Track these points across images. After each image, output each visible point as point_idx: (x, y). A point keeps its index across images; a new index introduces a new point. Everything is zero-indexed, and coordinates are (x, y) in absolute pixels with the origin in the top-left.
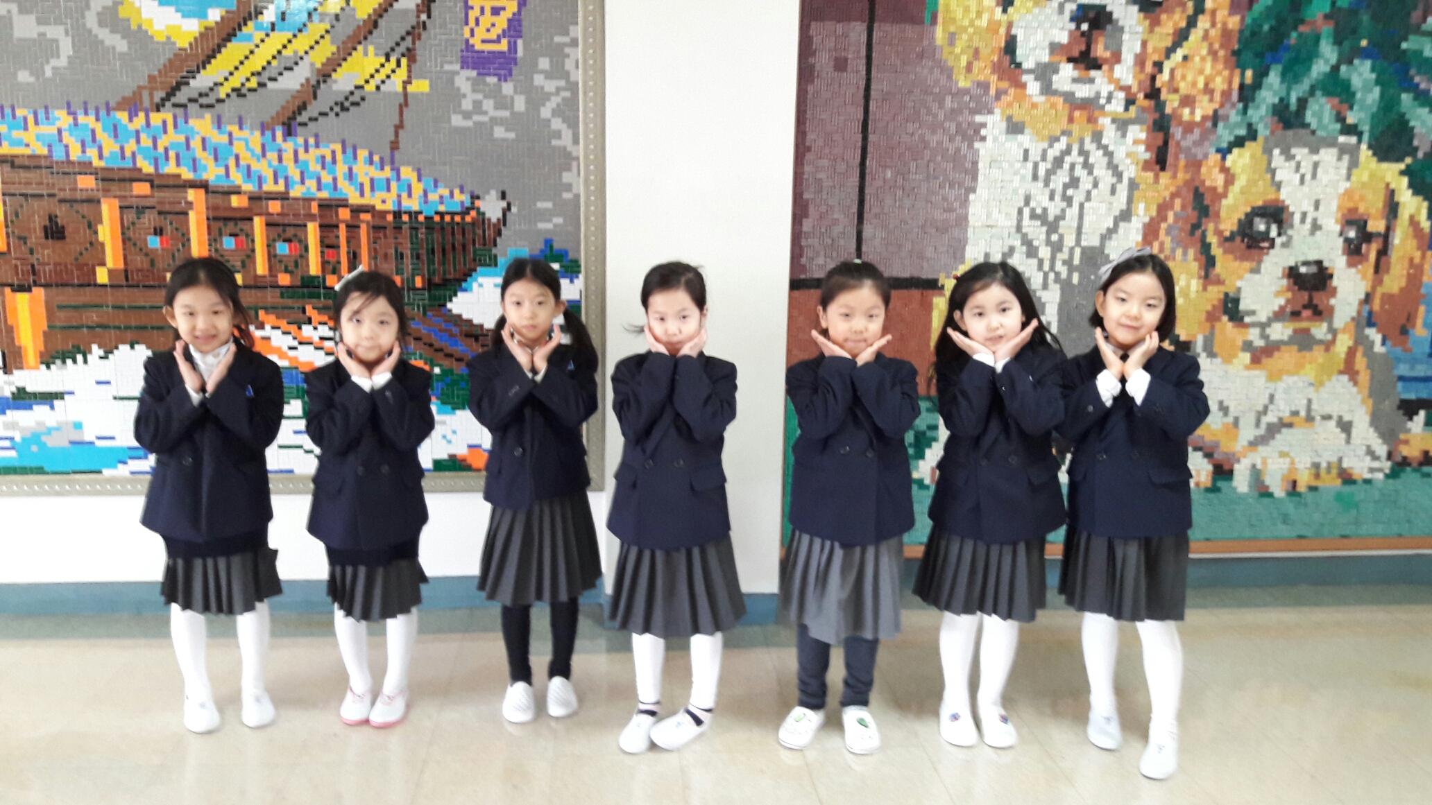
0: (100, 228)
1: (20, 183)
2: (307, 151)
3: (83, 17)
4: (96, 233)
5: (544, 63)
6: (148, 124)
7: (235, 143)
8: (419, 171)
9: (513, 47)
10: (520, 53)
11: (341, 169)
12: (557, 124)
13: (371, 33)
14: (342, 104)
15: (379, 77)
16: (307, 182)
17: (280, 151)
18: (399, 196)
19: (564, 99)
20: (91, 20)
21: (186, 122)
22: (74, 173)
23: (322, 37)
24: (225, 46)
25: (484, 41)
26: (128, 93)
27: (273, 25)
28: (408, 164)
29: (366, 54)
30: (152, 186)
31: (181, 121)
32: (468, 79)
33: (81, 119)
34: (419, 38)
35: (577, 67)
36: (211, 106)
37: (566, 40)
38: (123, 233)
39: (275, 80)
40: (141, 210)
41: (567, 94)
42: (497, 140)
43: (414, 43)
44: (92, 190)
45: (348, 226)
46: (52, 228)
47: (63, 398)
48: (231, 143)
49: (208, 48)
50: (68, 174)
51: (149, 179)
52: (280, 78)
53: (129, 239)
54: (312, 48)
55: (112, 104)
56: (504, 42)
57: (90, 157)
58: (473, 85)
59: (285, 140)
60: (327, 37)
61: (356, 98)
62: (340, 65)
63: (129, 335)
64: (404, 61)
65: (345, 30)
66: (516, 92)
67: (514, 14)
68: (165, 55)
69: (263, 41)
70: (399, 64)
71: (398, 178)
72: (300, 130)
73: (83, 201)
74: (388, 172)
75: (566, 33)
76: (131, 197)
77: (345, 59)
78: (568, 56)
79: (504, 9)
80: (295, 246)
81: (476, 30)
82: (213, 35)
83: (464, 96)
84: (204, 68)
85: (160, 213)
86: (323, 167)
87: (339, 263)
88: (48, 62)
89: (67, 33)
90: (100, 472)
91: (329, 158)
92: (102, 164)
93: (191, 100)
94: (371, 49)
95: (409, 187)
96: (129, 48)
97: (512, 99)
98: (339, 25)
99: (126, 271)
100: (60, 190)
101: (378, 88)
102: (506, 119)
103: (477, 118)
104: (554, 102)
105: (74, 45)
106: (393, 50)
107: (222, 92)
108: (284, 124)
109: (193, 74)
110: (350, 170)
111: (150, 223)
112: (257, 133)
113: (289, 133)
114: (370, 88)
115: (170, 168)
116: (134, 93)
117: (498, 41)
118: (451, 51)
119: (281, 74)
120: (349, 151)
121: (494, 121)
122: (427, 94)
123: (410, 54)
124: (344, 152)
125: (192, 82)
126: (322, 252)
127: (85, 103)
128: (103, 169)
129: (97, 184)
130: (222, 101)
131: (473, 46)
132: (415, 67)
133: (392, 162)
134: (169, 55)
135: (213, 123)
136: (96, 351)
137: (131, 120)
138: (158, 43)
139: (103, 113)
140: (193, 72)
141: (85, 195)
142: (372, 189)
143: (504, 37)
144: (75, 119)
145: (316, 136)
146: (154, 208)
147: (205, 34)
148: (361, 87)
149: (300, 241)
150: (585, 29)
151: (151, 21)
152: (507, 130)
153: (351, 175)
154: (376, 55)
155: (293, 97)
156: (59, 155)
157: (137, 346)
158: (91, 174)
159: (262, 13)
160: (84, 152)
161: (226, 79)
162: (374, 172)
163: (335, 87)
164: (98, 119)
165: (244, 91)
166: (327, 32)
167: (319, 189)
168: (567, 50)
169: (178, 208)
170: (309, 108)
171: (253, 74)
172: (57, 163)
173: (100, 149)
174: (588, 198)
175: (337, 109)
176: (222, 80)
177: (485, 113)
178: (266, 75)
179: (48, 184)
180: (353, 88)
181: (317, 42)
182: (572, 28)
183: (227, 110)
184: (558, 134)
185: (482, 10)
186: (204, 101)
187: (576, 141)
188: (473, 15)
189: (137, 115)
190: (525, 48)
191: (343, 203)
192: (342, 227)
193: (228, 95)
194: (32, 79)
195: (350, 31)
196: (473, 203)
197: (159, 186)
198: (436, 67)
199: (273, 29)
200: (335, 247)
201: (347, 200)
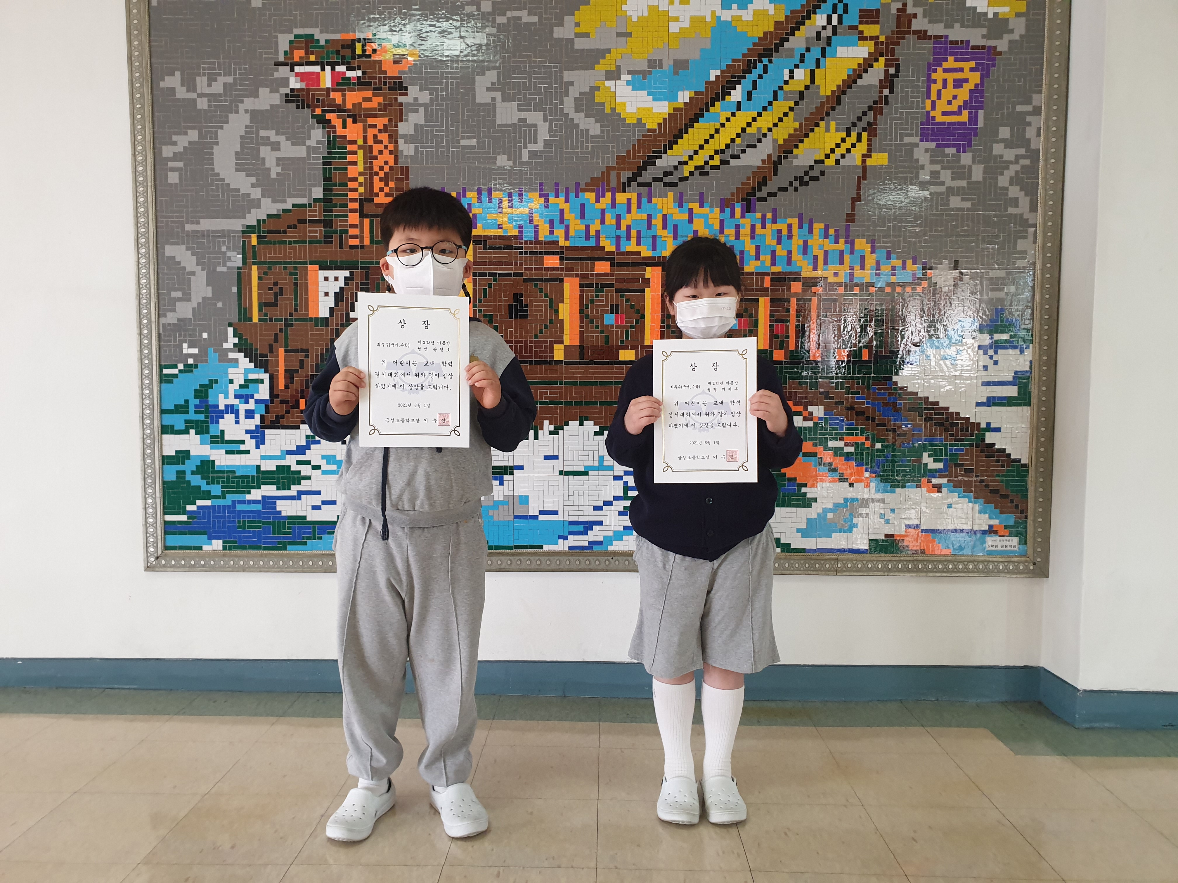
0: (560, 305)
1: (490, 264)
2: (764, 226)
3: (562, 103)
4: (557, 311)
5: (1004, 132)
6: (613, 205)
7: (694, 220)
8: (873, 242)
9: (973, 118)
10: (981, 123)
11: (796, 243)
12: (1014, 192)
13: (833, 109)
14: (802, 178)
15: (839, 152)
16: (762, 257)
17: (738, 226)
18: (852, 268)
19: (1023, 167)
20: (569, 105)
21: (650, 201)
22: (541, 253)
23: (786, 114)
24: (692, 126)
25: (944, 114)
26: (597, 174)
27: (739, 103)
28: (863, 237)
29: (827, 130)
30: (612, 265)
31: (644, 201)
32: (927, 151)
33: (552, 199)
34: (881, 114)
35: (1038, 135)
36: (675, 184)
37: (1029, 108)
38: (581, 311)
39: (738, 157)
40: (600, 288)
41: (1027, 162)
42: (952, 209)
43: (875, 118)
44: (557, 269)
45: (798, 300)
46: (516, 306)
47: (512, 474)
48: (691, 221)
49: (675, 128)
50: (536, 253)
51: (609, 257)
52: (742, 155)
53: (587, 317)
54: (775, 125)
55: (582, 186)
56: (965, 113)
57: (558, 237)
58: (931, 156)
59: (743, 216)
60: (791, 114)
61: (815, 173)
62: (802, 141)
63: (579, 410)
64: (865, 135)
65: (808, 106)
66: (974, 162)
67: (976, 86)
68: (634, 136)
69: (728, 120)
70: (859, 139)
71: (852, 252)
72: (758, 205)
73: (547, 280)
74: (842, 245)
75: (1029, 102)
76: (592, 275)
77: (807, 136)
78: (1029, 124)
79: (966, 81)
80: (745, 321)
81: (938, 102)
82: (681, 115)
83: (922, 167)
84: (671, 148)
85: (617, 291)
86: (779, 242)
87: (788, 337)
88: (526, 147)
89: (545, 121)
90: (541, 547)
91: (785, 232)
92: (567, 244)
93: (656, 179)
94: (833, 124)
95: (863, 258)
96: (602, 131)
97: (970, 167)
98: (803, 105)
99: (581, 347)
100: (526, 269)
101: (838, 162)
102: (963, 188)
103: (933, 188)
104: (1014, 168)
105: (550, 130)
106: (854, 124)
107: (686, 171)
108: (743, 200)
109: (659, 154)
110: (805, 242)
111: (607, 302)
112: (718, 210)
113: (748, 209)
114: (830, 162)
115: (631, 246)
116: (603, 173)
117: (959, 113)
118: (912, 123)
119: (743, 151)
120: (806, 226)
121: (951, 191)
122: (887, 167)
123: (871, 129)
124: (800, 226)
125: (658, 161)
126: (771, 326)
127: (557, 185)
128: (567, 248)
129: (561, 264)
130: (686, 179)
131: (934, 118)
132: (876, 141)
133: (847, 236)
134: (638, 136)
135: (674, 202)
136: (547, 426)
137: (598, 201)
138: (629, 124)
139: (572, 195)
140: (660, 152)
141: (549, 274)
142: (826, 263)
143: (965, 109)
144: (547, 201)
145: (774, 211)
146: (612, 285)
147: (674, 115)
148: (822, 162)
149: (751, 316)
150: (1049, 97)
151: (624, 104)
152: (963, 200)
153: (805, 249)
154: (837, 130)
155: (753, 173)
156: (528, 235)
157: (585, 422)
158: (557, 253)
159: (729, 94)
160: (552, 232)
161: (691, 158)
162: (829, 245)
163: (796, 162)
164: (567, 201)
165: (707, 168)
166: (791, 109)
167: (773, 264)
168: (1029, 118)
169: (635, 285)
170: (768, 182)
171: (717, 152)
172: (526, 242)
173: (567, 228)
174: (1044, 265)
175: (796, 184)
176: (687, 159)
177: (943, 183)
178: (729, 152)
179: (516, 264)
180: (813, 164)
181: (781, 120)
182: (1035, 96)
183: (689, 188)
184: (1015, 202)
185: (945, 81)
186: (667, 179)
187: (1033, 208)
188: (934, 88)
189: (604, 196)
190: (985, 118)
191: (796, 277)
192: (793, 301)
193: (691, 174)
194: (510, 163)
195: (813, 108)
196: (923, 274)
197: (619, 264)
198: (896, 140)
199: (739, 109)
200: (784, 321)
201: (799, 274)
